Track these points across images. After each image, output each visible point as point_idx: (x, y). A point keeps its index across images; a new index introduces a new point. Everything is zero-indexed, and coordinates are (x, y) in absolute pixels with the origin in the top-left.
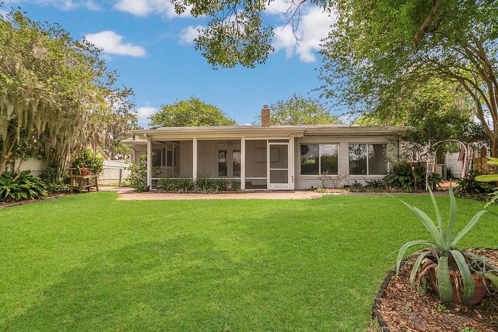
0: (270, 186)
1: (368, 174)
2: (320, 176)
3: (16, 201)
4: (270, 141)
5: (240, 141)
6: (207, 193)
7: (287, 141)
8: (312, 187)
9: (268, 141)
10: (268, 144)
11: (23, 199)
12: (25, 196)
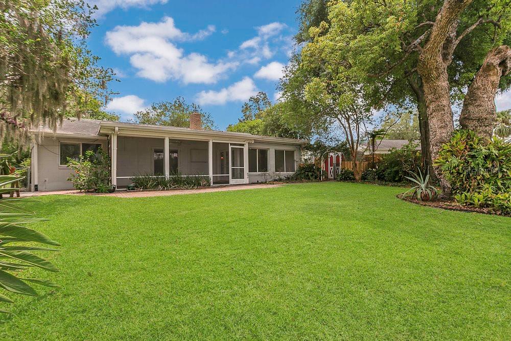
0: (232, 181)
1: (285, 171)
2: (258, 173)
4: (231, 144)
7: (243, 145)
8: (258, 181)
10: (230, 147)
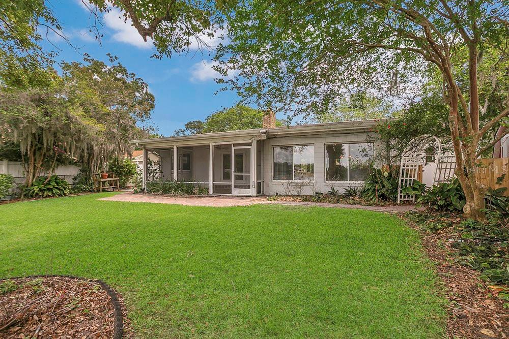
0: (234, 191)
1: (348, 180)
3: (43, 198)
4: (235, 145)
5: (208, 146)
6: (176, 197)
7: (250, 144)
9: (232, 145)
10: (233, 148)
11: (50, 196)
12: (50, 194)
